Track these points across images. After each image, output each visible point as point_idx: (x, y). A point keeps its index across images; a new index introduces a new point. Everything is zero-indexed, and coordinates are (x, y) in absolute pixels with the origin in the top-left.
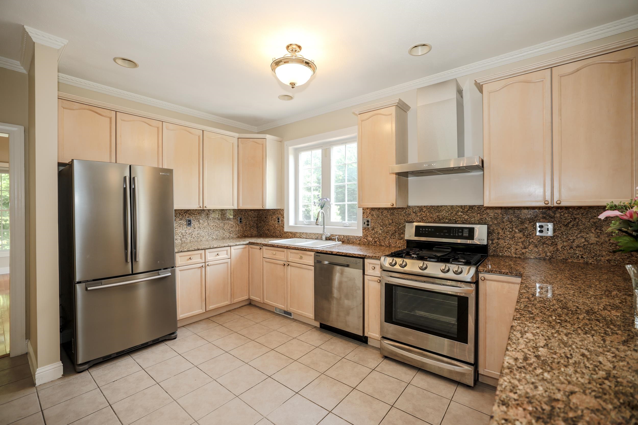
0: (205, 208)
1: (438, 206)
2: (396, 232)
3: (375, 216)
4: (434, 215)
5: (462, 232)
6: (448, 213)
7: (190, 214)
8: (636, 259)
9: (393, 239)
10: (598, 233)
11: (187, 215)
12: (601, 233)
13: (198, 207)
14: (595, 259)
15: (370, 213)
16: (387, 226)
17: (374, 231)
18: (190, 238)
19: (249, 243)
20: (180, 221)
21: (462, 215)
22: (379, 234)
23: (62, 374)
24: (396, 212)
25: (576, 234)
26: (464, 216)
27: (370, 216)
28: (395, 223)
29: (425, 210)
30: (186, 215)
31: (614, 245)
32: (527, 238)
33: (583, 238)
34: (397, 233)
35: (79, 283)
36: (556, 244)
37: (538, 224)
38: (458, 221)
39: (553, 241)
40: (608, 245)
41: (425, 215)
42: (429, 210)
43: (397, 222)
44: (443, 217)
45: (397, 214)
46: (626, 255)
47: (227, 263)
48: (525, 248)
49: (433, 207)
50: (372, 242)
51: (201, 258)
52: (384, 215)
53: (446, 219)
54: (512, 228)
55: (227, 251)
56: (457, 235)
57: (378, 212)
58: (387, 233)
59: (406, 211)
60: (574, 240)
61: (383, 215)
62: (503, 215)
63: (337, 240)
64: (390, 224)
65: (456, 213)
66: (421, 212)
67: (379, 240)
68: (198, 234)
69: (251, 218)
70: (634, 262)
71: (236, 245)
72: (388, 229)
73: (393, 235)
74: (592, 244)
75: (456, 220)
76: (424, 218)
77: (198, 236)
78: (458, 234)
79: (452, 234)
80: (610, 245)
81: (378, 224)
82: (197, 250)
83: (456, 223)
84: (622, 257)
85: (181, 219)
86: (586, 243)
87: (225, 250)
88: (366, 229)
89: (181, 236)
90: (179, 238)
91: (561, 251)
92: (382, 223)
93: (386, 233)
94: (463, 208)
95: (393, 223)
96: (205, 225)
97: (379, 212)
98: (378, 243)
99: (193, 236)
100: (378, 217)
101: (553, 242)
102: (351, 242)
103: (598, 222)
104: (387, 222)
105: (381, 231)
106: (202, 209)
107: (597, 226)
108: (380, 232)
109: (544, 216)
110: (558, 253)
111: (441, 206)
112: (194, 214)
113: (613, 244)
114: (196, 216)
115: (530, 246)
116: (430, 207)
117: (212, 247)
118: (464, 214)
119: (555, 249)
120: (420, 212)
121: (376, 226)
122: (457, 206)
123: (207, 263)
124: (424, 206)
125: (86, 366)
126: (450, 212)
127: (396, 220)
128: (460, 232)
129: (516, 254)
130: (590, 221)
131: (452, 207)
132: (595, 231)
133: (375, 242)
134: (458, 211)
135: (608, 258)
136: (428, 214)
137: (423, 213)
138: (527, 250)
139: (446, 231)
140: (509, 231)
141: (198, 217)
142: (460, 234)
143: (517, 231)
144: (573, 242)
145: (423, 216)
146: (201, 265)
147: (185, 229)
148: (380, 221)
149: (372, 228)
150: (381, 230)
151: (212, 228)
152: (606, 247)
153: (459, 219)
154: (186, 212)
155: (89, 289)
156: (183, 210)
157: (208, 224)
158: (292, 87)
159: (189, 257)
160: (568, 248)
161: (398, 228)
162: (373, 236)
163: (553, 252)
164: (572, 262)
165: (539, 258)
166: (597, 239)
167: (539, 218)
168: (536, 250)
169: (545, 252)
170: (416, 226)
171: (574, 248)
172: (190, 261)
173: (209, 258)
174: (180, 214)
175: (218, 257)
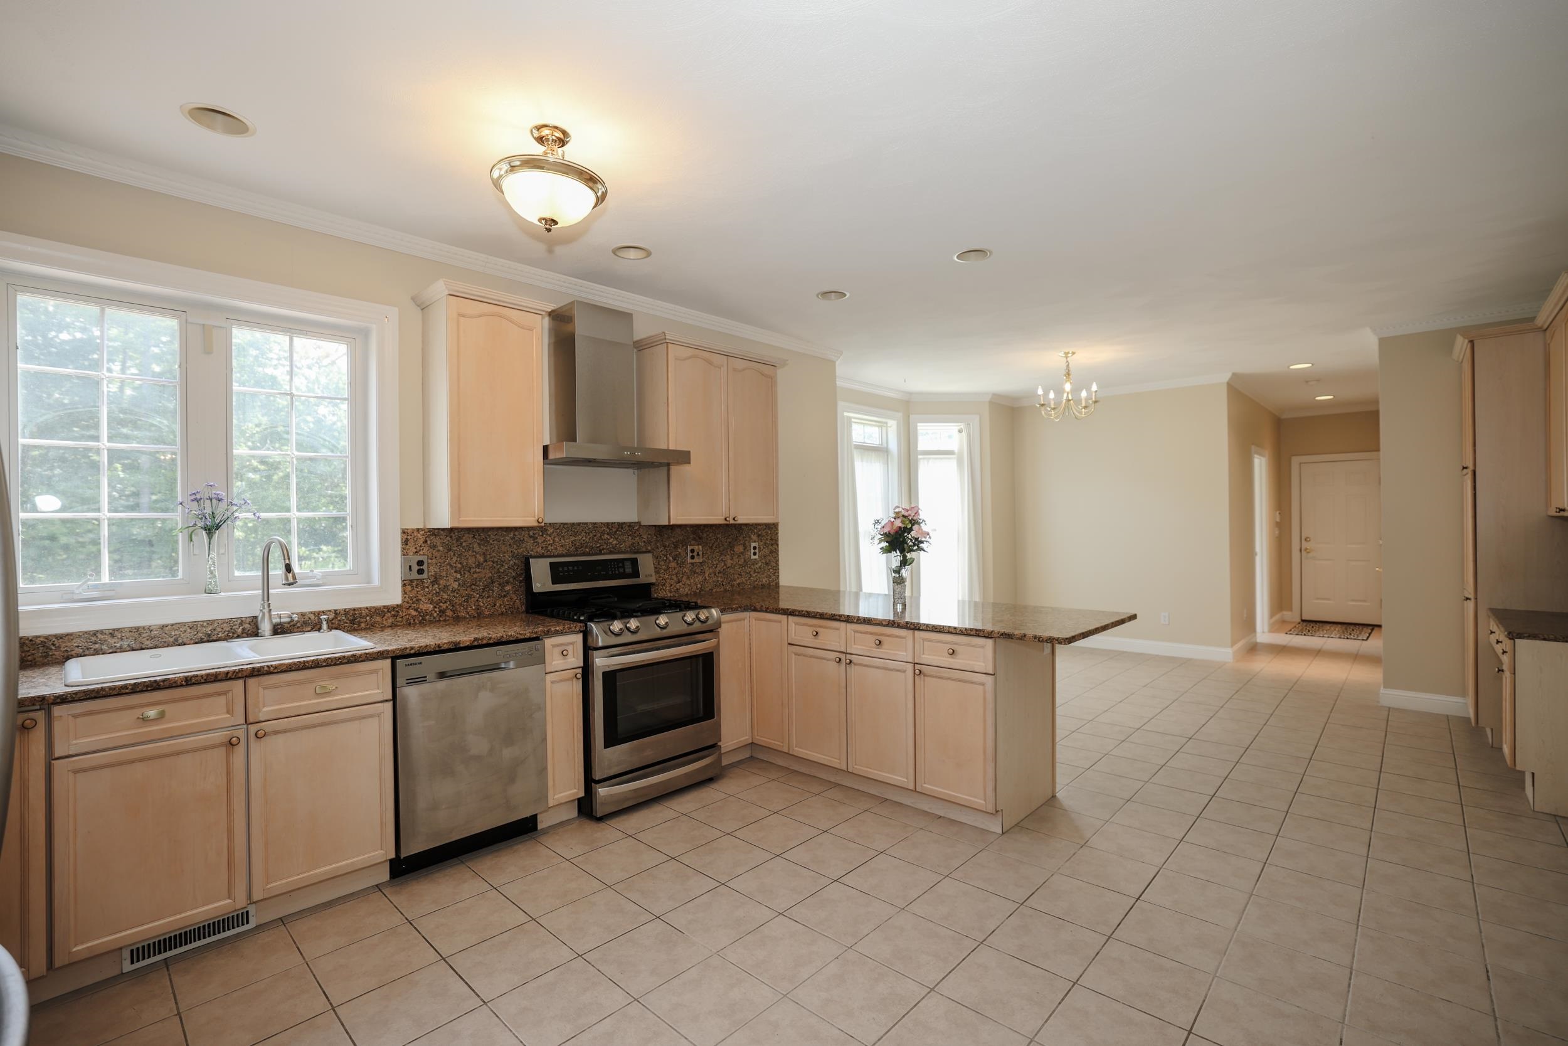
1: (573, 523)
2: (493, 582)
3: (441, 548)
4: (568, 541)
5: (623, 567)
6: (588, 537)
9: (488, 597)
10: (731, 554)
12: (733, 554)
14: (730, 584)
15: (426, 542)
16: (472, 570)
17: (439, 585)
21: (609, 539)
22: (453, 591)
24: (492, 536)
25: (718, 558)
27: (426, 549)
28: (492, 561)
29: (551, 530)
32: (680, 567)
33: (723, 561)
34: (496, 584)
36: (705, 572)
37: (689, 548)
38: (603, 549)
40: (737, 567)
41: (552, 542)
42: (558, 531)
43: (496, 560)
44: (581, 544)
45: (495, 542)
48: (680, 581)
49: (566, 526)
50: (432, 615)
52: (464, 544)
53: (586, 547)
54: (666, 556)
56: (617, 572)
57: (448, 538)
58: (473, 587)
59: (514, 535)
60: (717, 564)
61: (461, 544)
62: (657, 537)
63: (325, 626)
64: (478, 566)
65: (600, 537)
66: (544, 536)
67: (453, 606)
72: (475, 576)
73: (487, 589)
74: (728, 567)
75: (601, 548)
76: (550, 548)
78: (618, 570)
79: (610, 573)
80: (739, 566)
81: (448, 567)
83: (600, 553)
84: (746, 578)
86: (725, 567)
88: (414, 584)
91: (708, 580)
92: (461, 563)
93: (470, 586)
94: (610, 527)
95: (486, 561)
97: (451, 537)
98: (449, 613)
100: (450, 550)
101: (702, 569)
102: (363, 625)
103: (731, 541)
104: (471, 561)
105: (457, 583)
107: (731, 546)
108: (455, 585)
109: (695, 536)
110: (706, 583)
111: (579, 524)
113: (741, 565)
115: (683, 579)
116: (560, 526)
118: (611, 537)
119: (704, 578)
120: (542, 535)
121: (444, 574)
122: (602, 523)
124: (550, 524)
126: (591, 535)
127: (494, 554)
128: (621, 567)
129: (671, 591)
130: (726, 541)
131: (594, 525)
133: (440, 612)
134: (603, 533)
135: (738, 581)
136: (557, 539)
137: (548, 538)
138: (680, 584)
139: (600, 568)
140: (663, 560)
142: (621, 570)
143: (671, 558)
144: (716, 567)
145: (549, 543)
148: (455, 559)
149: (433, 579)
150: (456, 580)
153: (605, 547)
160: (713, 575)
161: (499, 572)
162: (436, 599)
163: (702, 582)
164: (716, 592)
165: (691, 593)
166: (732, 562)
167: (690, 540)
168: (688, 582)
169: (696, 584)
170: (550, 563)
171: (717, 575)
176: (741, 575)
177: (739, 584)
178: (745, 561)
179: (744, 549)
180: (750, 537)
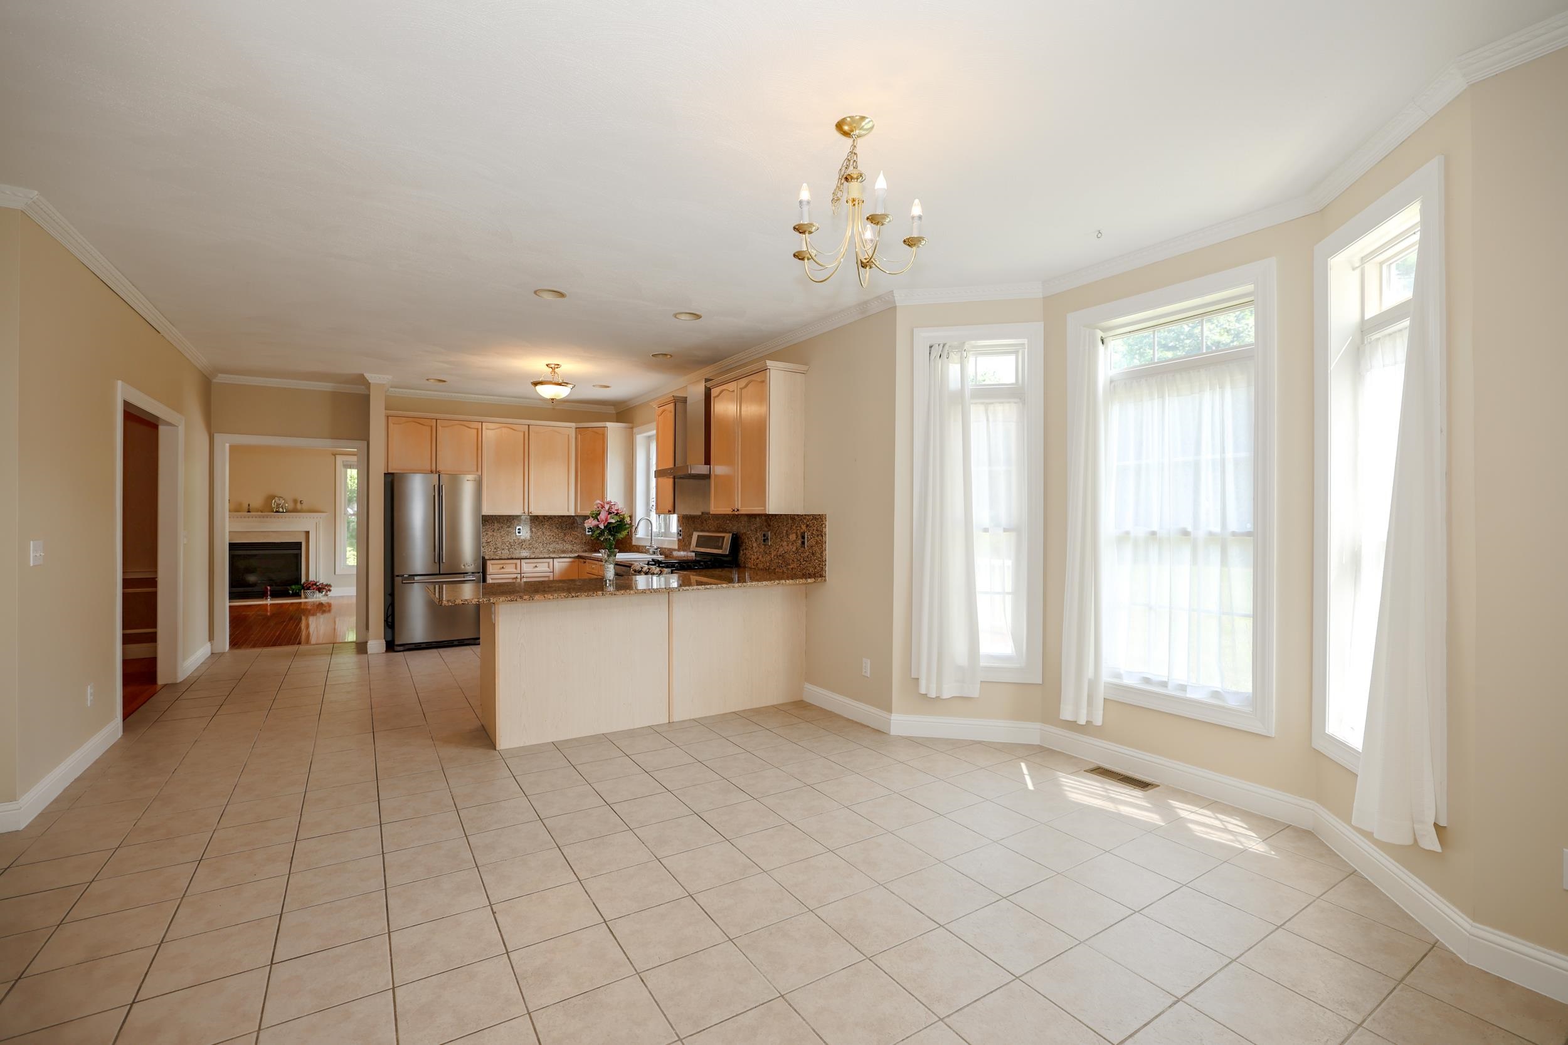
0: (531, 514)
8: (802, 565)
10: (787, 541)
11: (516, 521)
12: (789, 541)
13: (522, 513)
19: (578, 556)
20: (508, 529)
21: (729, 524)
23: (385, 649)
25: (779, 543)
30: (515, 523)
31: (794, 553)
33: (782, 546)
35: (398, 576)
36: (771, 554)
39: (770, 550)
40: (791, 553)
48: (758, 559)
51: (516, 568)
52: (689, 523)
54: (752, 537)
55: (549, 563)
60: (778, 548)
62: (748, 523)
63: (658, 553)
68: (530, 544)
71: (560, 558)
74: (785, 553)
76: (710, 527)
77: (530, 546)
82: (510, 559)
85: (510, 527)
87: (547, 562)
89: (510, 546)
90: (507, 548)
91: (773, 561)
96: (539, 534)
99: (524, 546)
103: (788, 530)
107: (787, 534)
109: (766, 523)
110: (772, 563)
115: (760, 557)
117: (529, 557)
119: (770, 559)
123: (523, 575)
125: (401, 648)
129: (754, 565)
130: (785, 529)
131: (724, 515)
138: (759, 561)
140: (750, 540)
143: (754, 540)
144: (777, 551)
146: (515, 576)
147: (515, 538)
151: (548, 539)
152: (790, 555)
154: (515, 519)
155: (404, 582)
157: (543, 533)
158: (551, 402)
159: (502, 566)
160: (775, 557)
163: (769, 562)
165: (763, 569)
166: (787, 548)
167: (764, 527)
168: (762, 560)
169: (766, 562)
170: (698, 536)
171: (778, 557)
172: (502, 570)
173: (525, 570)
174: (508, 520)
175: (536, 569)
176: (794, 561)
177: (792, 569)
178: (796, 549)
179: (797, 538)
180: (800, 527)
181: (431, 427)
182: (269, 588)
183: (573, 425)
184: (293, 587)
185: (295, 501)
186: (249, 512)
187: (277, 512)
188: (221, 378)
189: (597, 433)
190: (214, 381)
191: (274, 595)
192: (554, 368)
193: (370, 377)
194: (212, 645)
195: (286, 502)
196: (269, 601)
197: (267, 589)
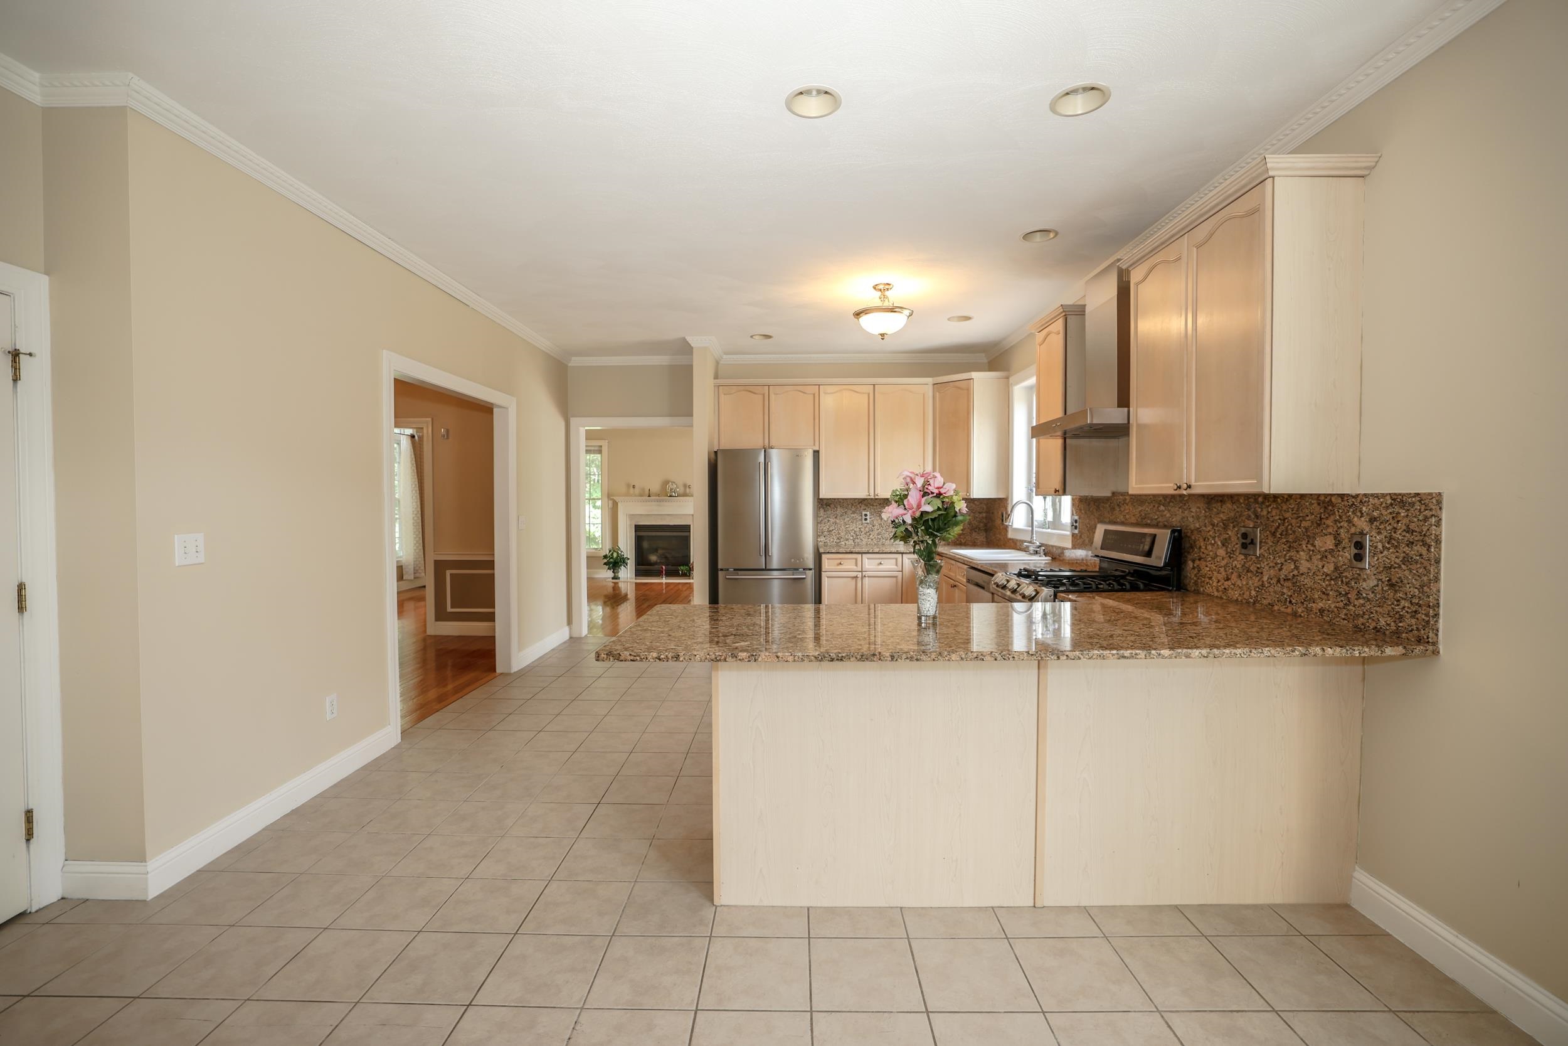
0: (877, 497)
3: (1084, 512)
4: (1137, 511)
5: (1144, 542)
6: (1150, 508)
7: (867, 506)
8: (1353, 608)
10: (1310, 550)
11: (863, 505)
12: (1313, 551)
13: (867, 495)
14: (1305, 606)
15: (1080, 506)
16: (1093, 530)
17: (1083, 539)
18: (866, 540)
20: (852, 515)
21: (1164, 511)
24: (1101, 504)
25: (1285, 553)
26: (1165, 513)
27: (1078, 511)
29: (1128, 500)
30: (861, 507)
31: (1328, 578)
32: (1230, 557)
33: (1293, 560)
35: (722, 570)
36: (1262, 573)
37: (1243, 532)
39: (1259, 566)
40: (1320, 577)
41: (1128, 511)
42: (1132, 501)
44: (1145, 514)
45: (1102, 509)
46: (1342, 601)
47: (896, 577)
48: (1228, 579)
51: (857, 565)
52: (1091, 509)
53: (1149, 518)
54: (1214, 538)
55: (896, 559)
60: (1282, 564)
62: (1205, 511)
63: (1042, 554)
65: (1158, 508)
68: (878, 534)
69: (974, 513)
70: (1351, 615)
71: (910, 553)
72: (1093, 535)
74: (1302, 574)
76: (1127, 516)
77: (879, 537)
80: (1324, 577)
81: (1087, 527)
82: (849, 553)
84: (1337, 605)
85: (854, 513)
86: (1295, 572)
87: (894, 558)
88: (1075, 536)
89: (854, 535)
90: (852, 538)
91: (1267, 588)
92: (1089, 524)
97: (1086, 503)
99: (871, 536)
100: (1087, 513)
101: (1258, 568)
102: (1062, 559)
103: (1311, 527)
104: (1093, 523)
105: (1088, 539)
106: (872, 497)
107: (1309, 536)
109: (1251, 514)
110: (1263, 591)
112: (873, 505)
113: (1327, 575)
114: (875, 507)
115: (1233, 576)
117: (870, 551)
119: (1260, 583)
121: (1085, 531)
123: (864, 574)
127: (1101, 519)
128: (1142, 543)
129: (1218, 590)
130: (1300, 525)
131: (1154, 496)
132: (1307, 547)
138: (1229, 583)
140: (1211, 544)
141: (879, 510)
143: (1219, 543)
144: (1280, 570)
146: (854, 574)
147: (860, 527)
148: (1089, 521)
149: (1081, 534)
150: (1087, 537)
152: (1319, 581)
154: (861, 502)
155: (727, 577)
156: (856, 499)
158: (882, 339)
159: (839, 561)
160: (1274, 581)
163: (1257, 589)
165: (1241, 601)
166: (1308, 565)
167: (1244, 518)
168: (1239, 583)
169: (1249, 589)
170: (1109, 531)
171: (1282, 582)
172: (840, 567)
173: (867, 567)
174: (852, 505)
175: (881, 567)
176: (1328, 595)
177: (1322, 611)
178: (1336, 568)
179: (1336, 545)
180: (1349, 521)
181: (764, 395)
182: (664, 567)
183: (930, 380)
184: (682, 567)
185: (685, 486)
186: (649, 496)
187: (671, 496)
188: (575, 362)
189: (959, 388)
190: (570, 365)
191: (669, 574)
192: (883, 289)
193: (694, 341)
194: (570, 629)
195: (677, 487)
196: (664, 580)
197: (662, 568)
